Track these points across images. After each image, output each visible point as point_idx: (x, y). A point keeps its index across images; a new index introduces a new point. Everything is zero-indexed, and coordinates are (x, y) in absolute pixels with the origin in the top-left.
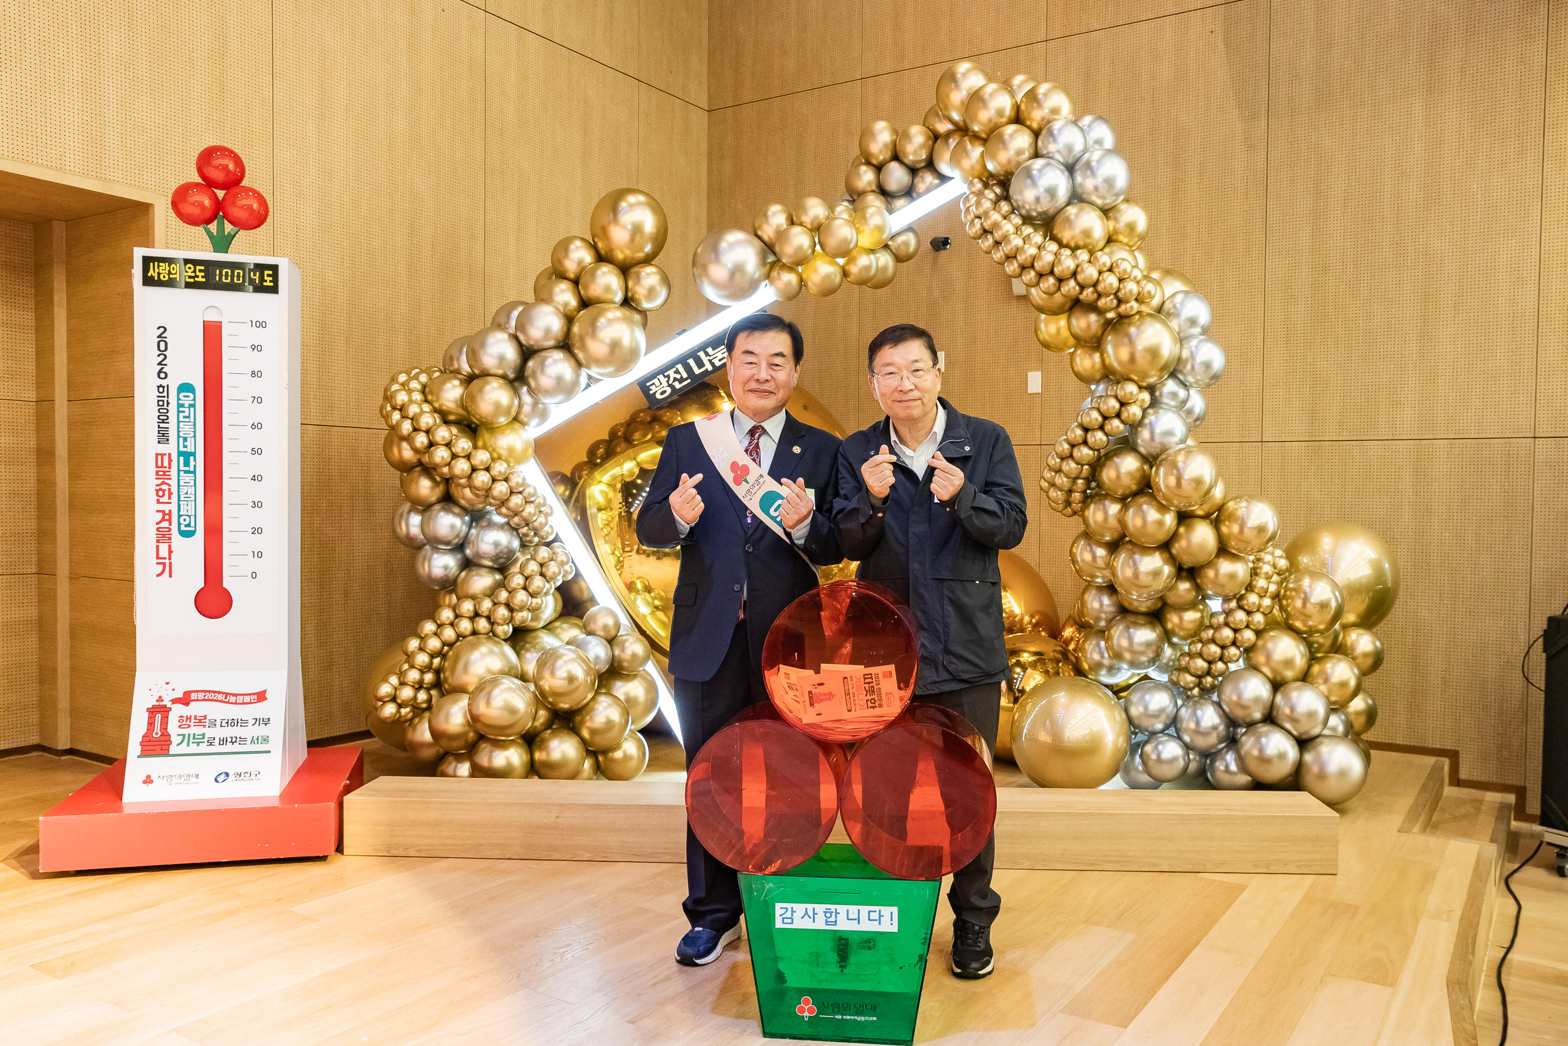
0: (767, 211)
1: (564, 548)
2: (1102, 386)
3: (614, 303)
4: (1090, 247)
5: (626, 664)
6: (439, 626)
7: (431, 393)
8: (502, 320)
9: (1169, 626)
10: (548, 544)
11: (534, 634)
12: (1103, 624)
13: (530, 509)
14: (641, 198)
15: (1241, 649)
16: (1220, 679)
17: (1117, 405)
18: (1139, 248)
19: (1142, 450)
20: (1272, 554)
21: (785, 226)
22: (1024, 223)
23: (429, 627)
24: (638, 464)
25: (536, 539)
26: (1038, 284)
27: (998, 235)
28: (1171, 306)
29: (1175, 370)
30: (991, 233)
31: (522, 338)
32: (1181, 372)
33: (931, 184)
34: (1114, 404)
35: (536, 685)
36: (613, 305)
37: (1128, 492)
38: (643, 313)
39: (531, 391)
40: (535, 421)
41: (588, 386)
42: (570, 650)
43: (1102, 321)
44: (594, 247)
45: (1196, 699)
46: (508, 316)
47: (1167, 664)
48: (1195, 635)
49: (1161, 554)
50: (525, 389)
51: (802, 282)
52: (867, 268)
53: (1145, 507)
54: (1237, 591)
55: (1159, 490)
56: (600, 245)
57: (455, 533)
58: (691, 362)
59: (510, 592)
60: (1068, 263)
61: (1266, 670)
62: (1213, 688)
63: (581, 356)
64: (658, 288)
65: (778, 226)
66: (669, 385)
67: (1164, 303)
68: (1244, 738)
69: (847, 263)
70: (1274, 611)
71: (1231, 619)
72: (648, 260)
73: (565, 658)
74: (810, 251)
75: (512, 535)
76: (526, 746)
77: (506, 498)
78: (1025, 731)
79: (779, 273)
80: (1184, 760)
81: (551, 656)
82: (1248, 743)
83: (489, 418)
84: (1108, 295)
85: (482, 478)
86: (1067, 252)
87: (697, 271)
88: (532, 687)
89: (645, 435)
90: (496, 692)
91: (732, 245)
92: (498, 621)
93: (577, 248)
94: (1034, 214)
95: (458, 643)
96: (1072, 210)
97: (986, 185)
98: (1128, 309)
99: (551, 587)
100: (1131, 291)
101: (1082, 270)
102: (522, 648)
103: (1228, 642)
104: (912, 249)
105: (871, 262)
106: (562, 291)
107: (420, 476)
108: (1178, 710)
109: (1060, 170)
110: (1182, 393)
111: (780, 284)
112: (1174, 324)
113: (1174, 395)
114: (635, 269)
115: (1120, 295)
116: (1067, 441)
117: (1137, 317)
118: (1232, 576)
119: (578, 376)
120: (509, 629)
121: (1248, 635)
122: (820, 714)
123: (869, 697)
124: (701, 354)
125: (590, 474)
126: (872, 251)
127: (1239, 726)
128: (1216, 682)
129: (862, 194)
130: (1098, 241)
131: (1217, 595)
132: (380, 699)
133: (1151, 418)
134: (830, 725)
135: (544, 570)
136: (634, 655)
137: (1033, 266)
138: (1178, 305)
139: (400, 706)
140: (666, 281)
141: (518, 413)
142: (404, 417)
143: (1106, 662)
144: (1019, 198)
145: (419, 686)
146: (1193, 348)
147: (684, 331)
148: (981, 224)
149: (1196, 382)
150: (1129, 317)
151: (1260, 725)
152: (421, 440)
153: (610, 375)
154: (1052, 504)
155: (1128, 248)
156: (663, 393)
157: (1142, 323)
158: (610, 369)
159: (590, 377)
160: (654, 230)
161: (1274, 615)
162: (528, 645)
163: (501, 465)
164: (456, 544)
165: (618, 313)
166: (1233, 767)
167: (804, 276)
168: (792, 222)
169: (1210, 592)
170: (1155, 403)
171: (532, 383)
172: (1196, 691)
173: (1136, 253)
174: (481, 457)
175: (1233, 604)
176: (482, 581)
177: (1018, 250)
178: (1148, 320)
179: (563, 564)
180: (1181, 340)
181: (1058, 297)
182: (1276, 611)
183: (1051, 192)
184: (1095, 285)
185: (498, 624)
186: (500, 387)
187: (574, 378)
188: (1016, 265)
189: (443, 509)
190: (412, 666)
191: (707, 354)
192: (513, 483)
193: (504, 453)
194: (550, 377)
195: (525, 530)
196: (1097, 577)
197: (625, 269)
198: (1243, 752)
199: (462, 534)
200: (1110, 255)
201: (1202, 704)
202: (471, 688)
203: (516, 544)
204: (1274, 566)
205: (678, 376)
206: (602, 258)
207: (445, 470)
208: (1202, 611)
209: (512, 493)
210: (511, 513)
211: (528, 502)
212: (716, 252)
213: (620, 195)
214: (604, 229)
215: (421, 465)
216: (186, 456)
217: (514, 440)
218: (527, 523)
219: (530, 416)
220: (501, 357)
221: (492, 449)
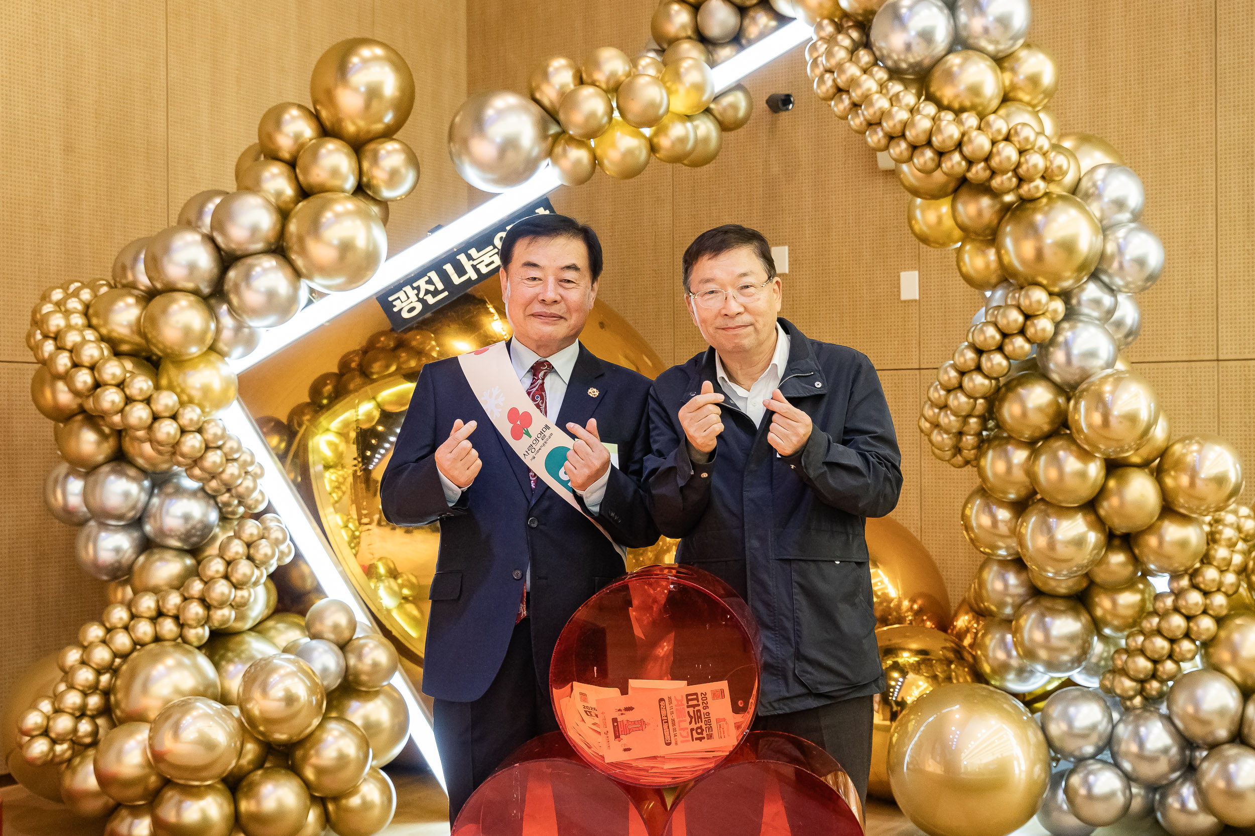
0: (547, 66)
1: (279, 521)
2: (999, 293)
3: (343, 191)
4: (980, 108)
5: (364, 678)
6: (109, 630)
7: (97, 315)
8: (192, 216)
9: (1099, 612)
10: (257, 517)
11: (238, 639)
12: (1008, 611)
13: (232, 469)
14: (379, 51)
15: (1198, 643)
16: (1170, 683)
17: (1021, 319)
18: (1046, 108)
19: (1056, 377)
20: (1235, 512)
21: (572, 86)
22: (891, 78)
23: (95, 632)
24: (379, 405)
25: (241, 510)
26: (911, 159)
27: (856, 95)
28: (1090, 184)
29: (1097, 269)
30: (848, 92)
31: (219, 239)
32: (1105, 272)
33: (766, 26)
34: (1015, 317)
35: (242, 709)
36: (342, 195)
37: (1037, 434)
38: (383, 204)
39: (232, 310)
40: (238, 351)
41: (310, 302)
42: (288, 660)
43: (998, 206)
44: (316, 117)
45: (1138, 712)
46: (200, 213)
47: (1097, 665)
48: (1134, 624)
49: (1085, 516)
50: (225, 307)
51: (596, 161)
52: (683, 140)
53: (1061, 453)
54: (1189, 564)
55: (1080, 431)
56: (324, 114)
57: (130, 503)
58: (448, 268)
59: (206, 583)
60: (950, 130)
61: (1232, 671)
62: (1161, 696)
63: (300, 262)
64: (403, 170)
65: (562, 87)
66: (420, 300)
67: (1080, 180)
68: (1205, 765)
69: (656, 134)
70: (1241, 590)
71: (1181, 603)
72: (388, 134)
73: (282, 672)
74: (605, 120)
75: (208, 504)
76: (228, 794)
77: (199, 455)
78: (907, 759)
79: (564, 151)
80: (1124, 794)
81: (262, 669)
82: (1210, 771)
83: (176, 348)
84: (1005, 172)
85: (167, 429)
86: (949, 116)
87: (455, 148)
88: (236, 711)
89: (388, 367)
90: (187, 720)
91: (500, 113)
92: (190, 622)
93: (294, 118)
94: (904, 66)
95: (135, 654)
96: (954, 60)
97: (839, 29)
98: (1033, 191)
99: (262, 575)
100: (1035, 166)
101: (970, 141)
102: (223, 657)
103: (1179, 633)
104: (742, 113)
105: (687, 131)
106: (274, 176)
107: (80, 428)
108: (1114, 727)
109: (937, 6)
110: (1107, 300)
111: (566, 163)
112: (1095, 208)
113: (1097, 302)
114: (372, 146)
115: (1022, 171)
116: (954, 367)
117: (1044, 200)
118: (1183, 544)
119: (296, 289)
120: (205, 632)
121: (1206, 624)
122: (629, 750)
123: (694, 726)
124: (462, 258)
125: (314, 420)
126: (689, 118)
127: (1198, 747)
128: (1165, 688)
129: (674, 41)
130: (991, 100)
131: (1162, 570)
132: (25, 733)
133: (1067, 334)
134: (641, 764)
135: (252, 551)
136: (375, 665)
137: (903, 136)
138: (1099, 183)
139: (54, 742)
140: (413, 160)
141: (215, 340)
142: (60, 348)
143: (1015, 662)
144: (883, 44)
145: (81, 713)
146: (1121, 241)
147: (439, 227)
148: (834, 80)
149: (1127, 285)
150: (1033, 200)
151: (1226, 746)
152: (84, 378)
153: (340, 288)
154: (937, 451)
155: (1030, 109)
156: (411, 310)
157: (1051, 209)
158: (339, 280)
159: (312, 291)
160: (397, 94)
161: (1241, 595)
162: (230, 655)
163: (193, 411)
164: (133, 518)
165: (350, 205)
166: (1192, 804)
167: (599, 152)
168: (581, 81)
169: (1152, 567)
170: (1071, 314)
171: (235, 300)
172: (1138, 701)
173: (1042, 115)
174: (167, 400)
175: (1185, 582)
176: (167, 568)
177: (884, 115)
178: (1059, 204)
179: (277, 543)
180: (1105, 229)
181: (939, 177)
182: (1243, 590)
183: (927, 36)
184: (987, 159)
185: (190, 627)
186: (191, 306)
187: (291, 291)
188: (881, 134)
189: (114, 471)
190: (71, 687)
191: (470, 258)
192: (209, 435)
193: (197, 395)
194: (257, 291)
195: (225, 497)
196: (999, 548)
197: (358, 147)
198: (1204, 784)
199: (140, 505)
200: (1007, 118)
201: (1146, 719)
202: (153, 715)
203: (213, 516)
204: (1239, 529)
205: (432, 288)
206: (326, 132)
207: (117, 419)
208: (1142, 592)
209: (207, 448)
210: (206, 476)
211: (229, 460)
212: (479, 124)
213: (350, 47)
214: (331, 92)
215: (84, 410)
217: (211, 376)
218: (229, 488)
219: (232, 344)
220: (192, 266)
221: (179, 390)
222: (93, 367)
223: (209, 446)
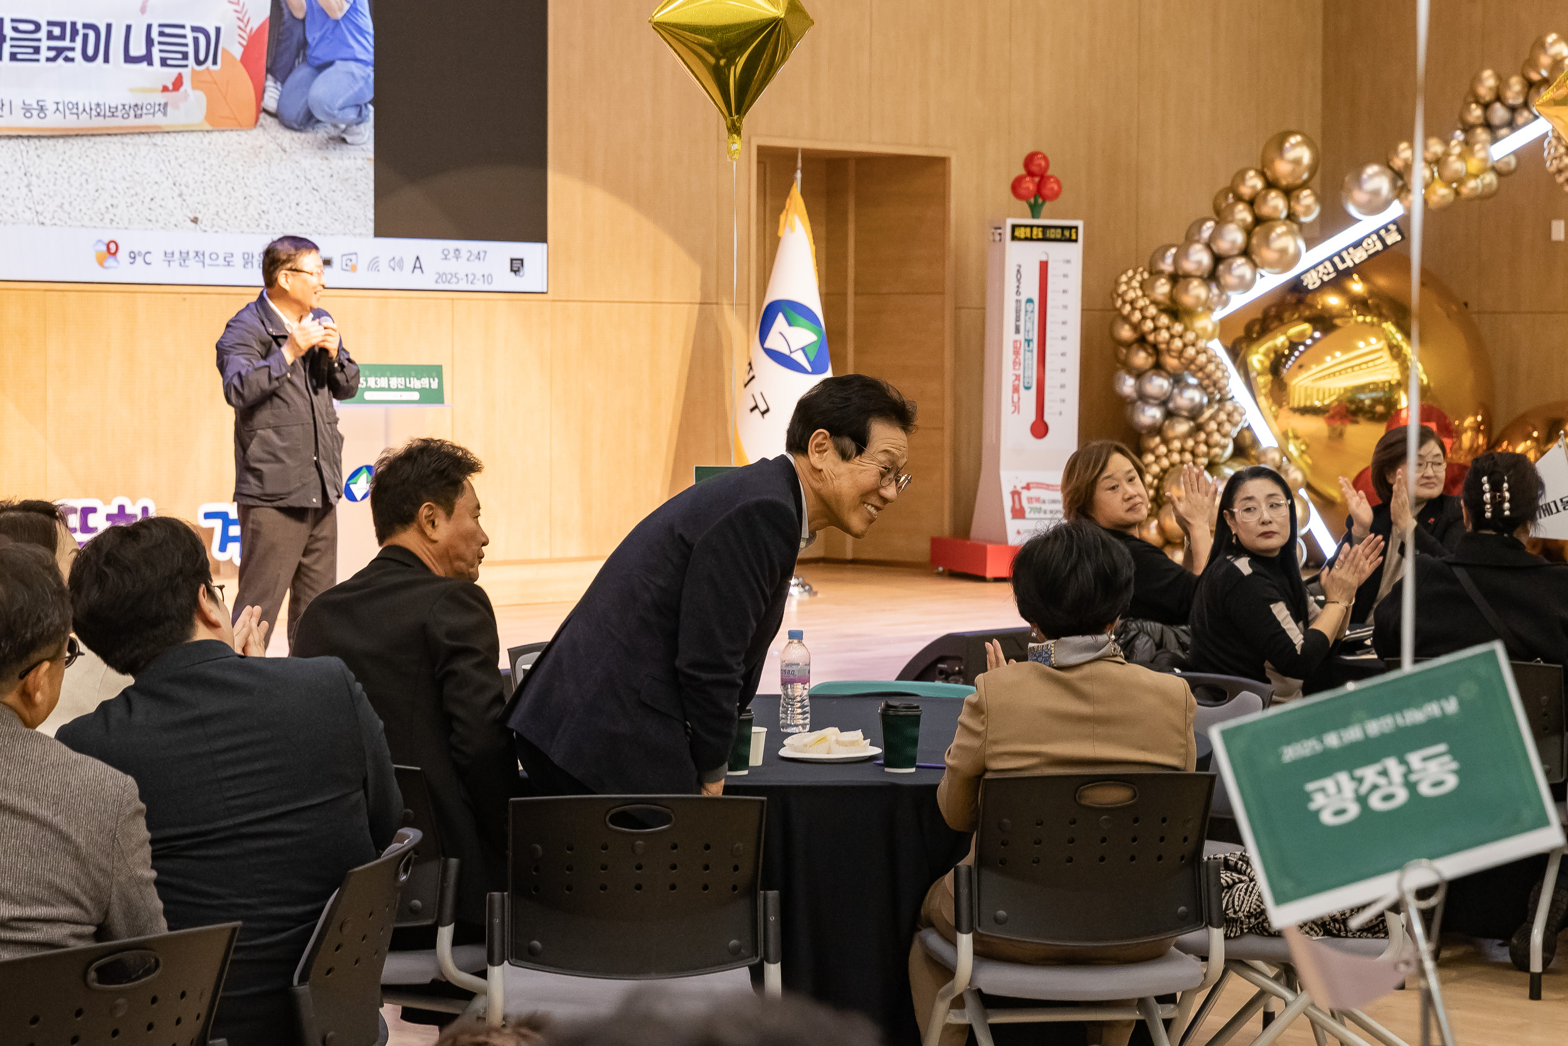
0: (1396, 148)
1: (1240, 403)
3: (1279, 219)
7: (1147, 289)
8: (1195, 233)
10: (1230, 400)
14: (1298, 138)
25: (1220, 396)
31: (1214, 248)
33: (1526, 120)
36: (1281, 221)
38: (1301, 225)
39: (1219, 286)
40: (1220, 309)
41: (1259, 281)
44: (1264, 176)
46: (1199, 231)
50: (1216, 285)
52: (1474, 189)
56: (1269, 174)
57: (1162, 391)
58: (1336, 260)
63: (1257, 260)
64: (1313, 206)
65: (1406, 160)
66: (1319, 278)
69: (1459, 186)
72: (1304, 185)
74: (1430, 180)
75: (1203, 393)
77: (1202, 366)
79: (1406, 196)
83: (1192, 307)
85: (1190, 351)
87: (1343, 194)
91: (1370, 176)
93: (1251, 177)
99: (1236, 430)
104: (1513, 167)
105: (1478, 183)
106: (1241, 211)
107: (1138, 350)
114: (1295, 193)
119: (1254, 274)
124: (1344, 254)
125: (1248, 346)
126: (1479, 175)
129: (1472, 126)
135: (1230, 418)
136: (1295, 480)
140: (1319, 200)
141: (1209, 303)
142: (1134, 309)
152: (1149, 325)
153: (1276, 274)
156: (1314, 284)
158: (1277, 269)
159: (1262, 275)
160: (1310, 163)
163: (1200, 341)
164: (1163, 400)
165: (1284, 227)
167: (1426, 197)
171: (1222, 281)
174: (1190, 336)
176: (1183, 427)
179: (1241, 415)
186: (1200, 285)
187: (1251, 276)
189: (1154, 374)
191: (1349, 254)
193: (1200, 332)
194: (1234, 276)
195: (1211, 389)
197: (1289, 192)
199: (1168, 393)
203: (1205, 400)
205: (1326, 271)
206: (1271, 185)
207: (1162, 346)
210: (1204, 377)
211: (1215, 369)
212: (1358, 181)
213: (1284, 136)
214: (1272, 162)
215: (1141, 341)
216: (1028, 341)
217: (1207, 322)
218: (1215, 384)
219: (1217, 304)
220: (1199, 263)
221: (1193, 331)
222: (1153, 319)
223: (1209, 361)
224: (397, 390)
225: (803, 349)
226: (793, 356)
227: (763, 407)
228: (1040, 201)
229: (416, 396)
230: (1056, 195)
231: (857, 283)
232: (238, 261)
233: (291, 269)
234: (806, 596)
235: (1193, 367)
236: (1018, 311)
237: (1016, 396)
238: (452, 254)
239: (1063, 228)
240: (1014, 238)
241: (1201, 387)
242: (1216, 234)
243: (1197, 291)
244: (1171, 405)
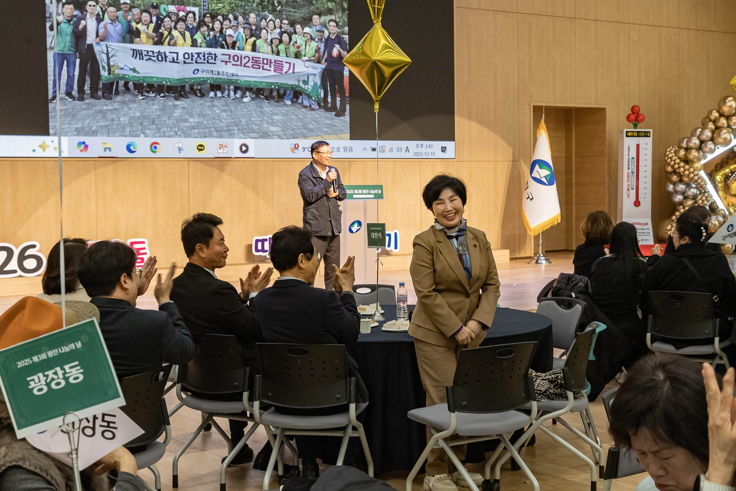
1: (711, 194)
3: (724, 127)
7: (677, 153)
10: (707, 192)
13: (703, 183)
14: (732, 98)
24: (730, 170)
25: (704, 191)
31: (700, 138)
39: (703, 152)
40: (703, 160)
41: (718, 150)
44: (719, 112)
46: (696, 132)
50: (701, 151)
56: (721, 111)
63: (716, 142)
72: (733, 115)
77: (696, 180)
83: (692, 159)
85: (692, 175)
93: (714, 113)
106: (711, 125)
107: (674, 175)
114: (730, 118)
119: (715, 147)
125: (715, 173)
141: (699, 158)
142: (671, 160)
152: (677, 166)
153: (723, 147)
158: (724, 145)
159: (718, 148)
163: (696, 172)
164: (683, 193)
165: (726, 130)
171: (704, 150)
174: (692, 170)
179: (711, 198)
186: (695, 151)
189: (680, 184)
193: (696, 168)
194: (708, 148)
195: (700, 189)
197: (728, 118)
199: (684, 190)
203: (698, 192)
206: (721, 115)
207: (682, 174)
210: (698, 184)
211: (702, 181)
213: (726, 97)
214: (722, 107)
215: (674, 172)
216: (633, 172)
217: (698, 165)
218: (702, 187)
219: (702, 158)
220: (695, 144)
221: (693, 168)
222: (678, 164)
223: (699, 178)
224: (366, 194)
225: (545, 177)
226: (541, 179)
227: (531, 197)
228: (637, 123)
229: (373, 196)
230: (643, 120)
231: (576, 153)
232: (342, 150)
233: (316, 152)
234: (547, 264)
235: (693, 181)
236: (629, 162)
237: (628, 192)
238: (420, 146)
239: (645, 132)
240: (627, 136)
241: (697, 188)
242: (701, 133)
243: (694, 153)
244: (686, 194)
